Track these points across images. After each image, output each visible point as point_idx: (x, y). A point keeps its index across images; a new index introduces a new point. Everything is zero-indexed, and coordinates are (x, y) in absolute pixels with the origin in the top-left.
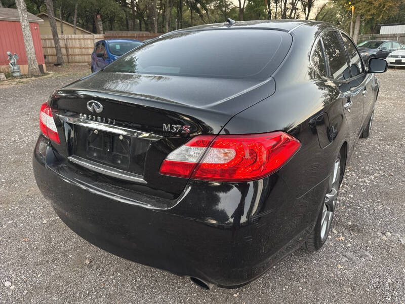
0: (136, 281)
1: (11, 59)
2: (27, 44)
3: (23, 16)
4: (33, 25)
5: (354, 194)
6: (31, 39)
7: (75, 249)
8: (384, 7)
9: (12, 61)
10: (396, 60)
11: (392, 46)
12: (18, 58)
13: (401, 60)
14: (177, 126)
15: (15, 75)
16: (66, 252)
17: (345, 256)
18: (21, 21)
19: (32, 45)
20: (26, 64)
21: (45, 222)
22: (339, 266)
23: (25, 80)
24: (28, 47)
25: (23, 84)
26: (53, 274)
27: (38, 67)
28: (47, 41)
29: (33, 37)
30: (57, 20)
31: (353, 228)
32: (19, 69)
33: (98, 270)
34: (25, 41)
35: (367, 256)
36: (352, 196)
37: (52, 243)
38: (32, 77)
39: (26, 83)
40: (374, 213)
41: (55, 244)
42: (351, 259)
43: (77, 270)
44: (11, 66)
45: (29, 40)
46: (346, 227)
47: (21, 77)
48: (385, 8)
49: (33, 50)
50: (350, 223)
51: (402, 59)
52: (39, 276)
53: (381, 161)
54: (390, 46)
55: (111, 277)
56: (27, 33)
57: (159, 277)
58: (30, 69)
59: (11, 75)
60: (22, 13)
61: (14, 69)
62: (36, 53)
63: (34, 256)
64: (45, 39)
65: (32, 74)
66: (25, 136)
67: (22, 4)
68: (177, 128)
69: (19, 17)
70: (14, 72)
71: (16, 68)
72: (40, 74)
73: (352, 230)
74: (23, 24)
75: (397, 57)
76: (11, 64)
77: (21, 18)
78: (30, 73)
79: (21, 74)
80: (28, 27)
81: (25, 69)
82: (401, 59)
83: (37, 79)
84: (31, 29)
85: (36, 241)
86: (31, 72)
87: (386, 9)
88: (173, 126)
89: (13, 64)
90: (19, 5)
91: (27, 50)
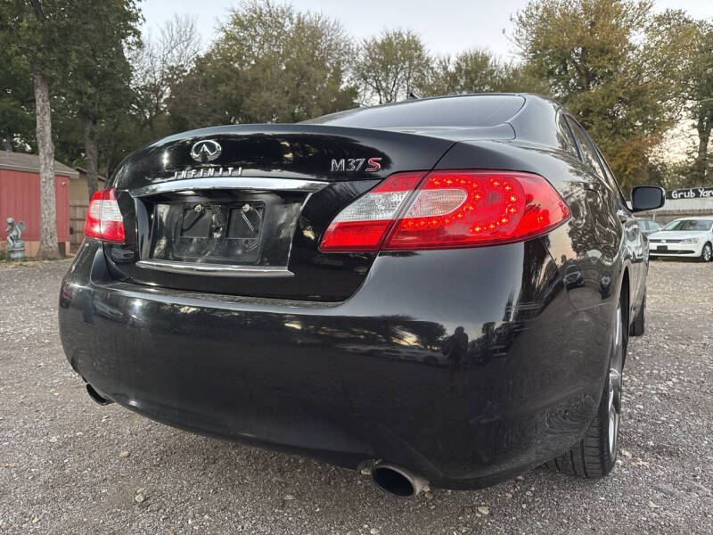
0: (243, 528)
1: (11, 230)
2: (44, 206)
3: (46, 164)
4: (60, 179)
5: (643, 404)
6: (53, 199)
7: (113, 480)
8: (625, 170)
9: (14, 233)
10: (658, 247)
11: (648, 228)
12: (25, 228)
13: (666, 247)
14: (358, 160)
15: (13, 256)
16: (95, 485)
17: (659, 490)
18: (42, 170)
19: (54, 209)
20: (35, 240)
21: (54, 439)
22: (652, 505)
23: (31, 263)
24: (46, 212)
25: (26, 269)
26: (65, 517)
27: (57, 245)
28: (78, 209)
29: (56, 197)
30: (99, 179)
31: (658, 450)
32: (23, 247)
33: (162, 510)
34: (42, 202)
35: (699, 489)
36: (642, 407)
37: (67, 471)
38: (44, 260)
39: (33, 267)
40: (690, 430)
41: (72, 472)
42: (672, 494)
43: (117, 512)
44: (10, 241)
45: (50, 200)
46: (647, 449)
47: (25, 259)
48: (627, 173)
49: (54, 216)
50: (651, 443)
51: (667, 244)
52: (36, 520)
53: (677, 364)
54: (644, 228)
55: (190, 522)
56: (48, 189)
57: (291, 522)
58: (42, 247)
59: (6, 256)
60: (45, 158)
61: (14, 247)
62: (56, 222)
63: (26, 491)
64: (75, 207)
65: (44, 256)
66: (25, 328)
67: (48, 145)
68: (356, 164)
69: (39, 166)
70: (13, 252)
71: (18, 244)
72: (59, 256)
73: (659, 453)
74: (44, 175)
75: (659, 241)
76: (11, 238)
77: (43, 166)
78: (40, 254)
79: (26, 255)
80: (52, 181)
81: (33, 248)
82: (664, 245)
83: (53, 262)
84: (56, 185)
85: (33, 468)
86: (45, 252)
87: (630, 173)
88: (350, 162)
89: (15, 239)
90: (43, 146)
91: (43, 216)
